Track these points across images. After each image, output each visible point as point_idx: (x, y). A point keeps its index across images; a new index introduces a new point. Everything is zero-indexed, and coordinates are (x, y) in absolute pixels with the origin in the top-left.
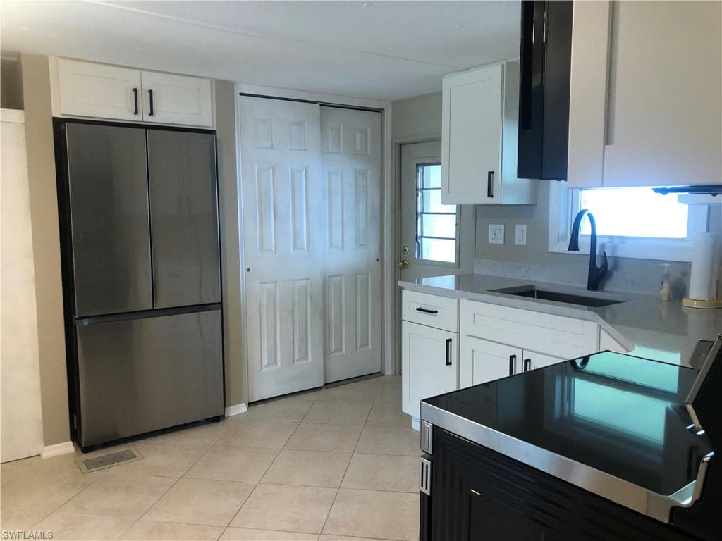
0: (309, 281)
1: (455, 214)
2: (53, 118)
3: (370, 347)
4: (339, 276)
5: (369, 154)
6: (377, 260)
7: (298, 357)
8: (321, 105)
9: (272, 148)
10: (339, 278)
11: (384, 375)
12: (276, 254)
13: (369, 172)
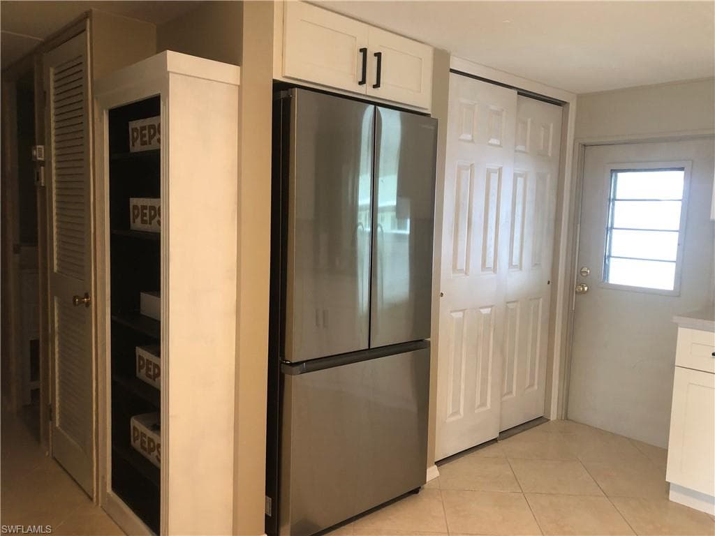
0: (494, 308)
1: (677, 231)
2: (273, 80)
3: (536, 387)
4: (514, 302)
5: (550, 155)
6: (549, 283)
7: (479, 403)
8: (519, 93)
9: (472, 141)
10: (515, 304)
11: (548, 420)
12: (466, 274)
13: (549, 176)
